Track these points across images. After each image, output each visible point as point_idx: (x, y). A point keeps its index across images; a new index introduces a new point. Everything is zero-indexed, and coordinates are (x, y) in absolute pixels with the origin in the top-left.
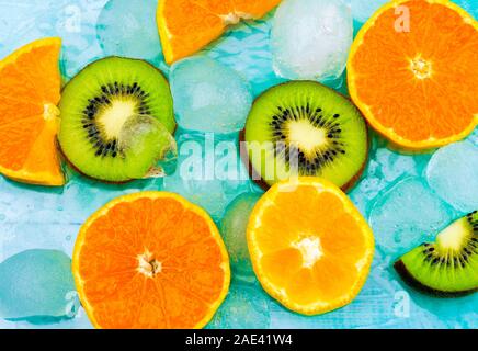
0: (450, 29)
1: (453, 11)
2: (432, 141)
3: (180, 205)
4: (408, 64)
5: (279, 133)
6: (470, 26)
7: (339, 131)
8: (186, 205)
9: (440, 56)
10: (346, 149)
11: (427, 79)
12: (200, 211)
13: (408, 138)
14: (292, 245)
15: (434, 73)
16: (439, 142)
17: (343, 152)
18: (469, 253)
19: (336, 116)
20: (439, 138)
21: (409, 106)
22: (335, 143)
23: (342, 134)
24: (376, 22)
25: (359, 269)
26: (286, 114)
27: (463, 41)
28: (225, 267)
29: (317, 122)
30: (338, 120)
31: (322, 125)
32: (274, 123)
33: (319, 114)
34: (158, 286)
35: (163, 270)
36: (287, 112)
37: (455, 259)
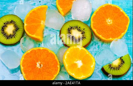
0: (117, 13)
1: (118, 8)
2: (111, 39)
3: (48, 51)
4: (106, 20)
5: (69, 32)
6: (122, 12)
7: (84, 33)
8: (50, 51)
9: (114, 19)
10: (86, 37)
11: (111, 24)
12: (53, 53)
13: (105, 38)
14: (75, 62)
15: (113, 23)
16: (113, 39)
17: (85, 38)
18: (120, 67)
19: (84, 29)
20: (113, 38)
21: (106, 30)
22: (83, 35)
23: (85, 33)
24: (99, 10)
25: (92, 68)
26: (71, 28)
27: (120, 16)
28: (59, 66)
29: (79, 30)
30: (84, 30)
31: (80, 31)
32: (68, 30)
33: (80, 28)
34: (42, 70)
35: (43, 67)
36: (72, 27)
37: (117, 68)
